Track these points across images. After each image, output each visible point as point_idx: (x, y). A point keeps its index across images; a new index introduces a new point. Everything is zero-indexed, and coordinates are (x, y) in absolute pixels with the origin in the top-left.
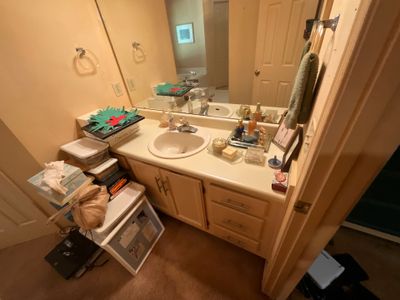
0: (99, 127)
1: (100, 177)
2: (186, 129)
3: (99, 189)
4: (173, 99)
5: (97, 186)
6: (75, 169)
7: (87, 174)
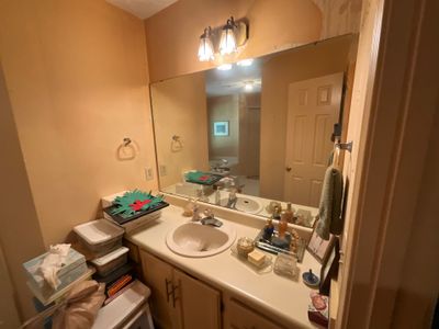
0: (121, 209)
1: (102, 270)
2: (211, 222)
3: (97, 288)
4: (201, 187)
5: (94, 283)
6: (79, 257)
7: (90, 264)
